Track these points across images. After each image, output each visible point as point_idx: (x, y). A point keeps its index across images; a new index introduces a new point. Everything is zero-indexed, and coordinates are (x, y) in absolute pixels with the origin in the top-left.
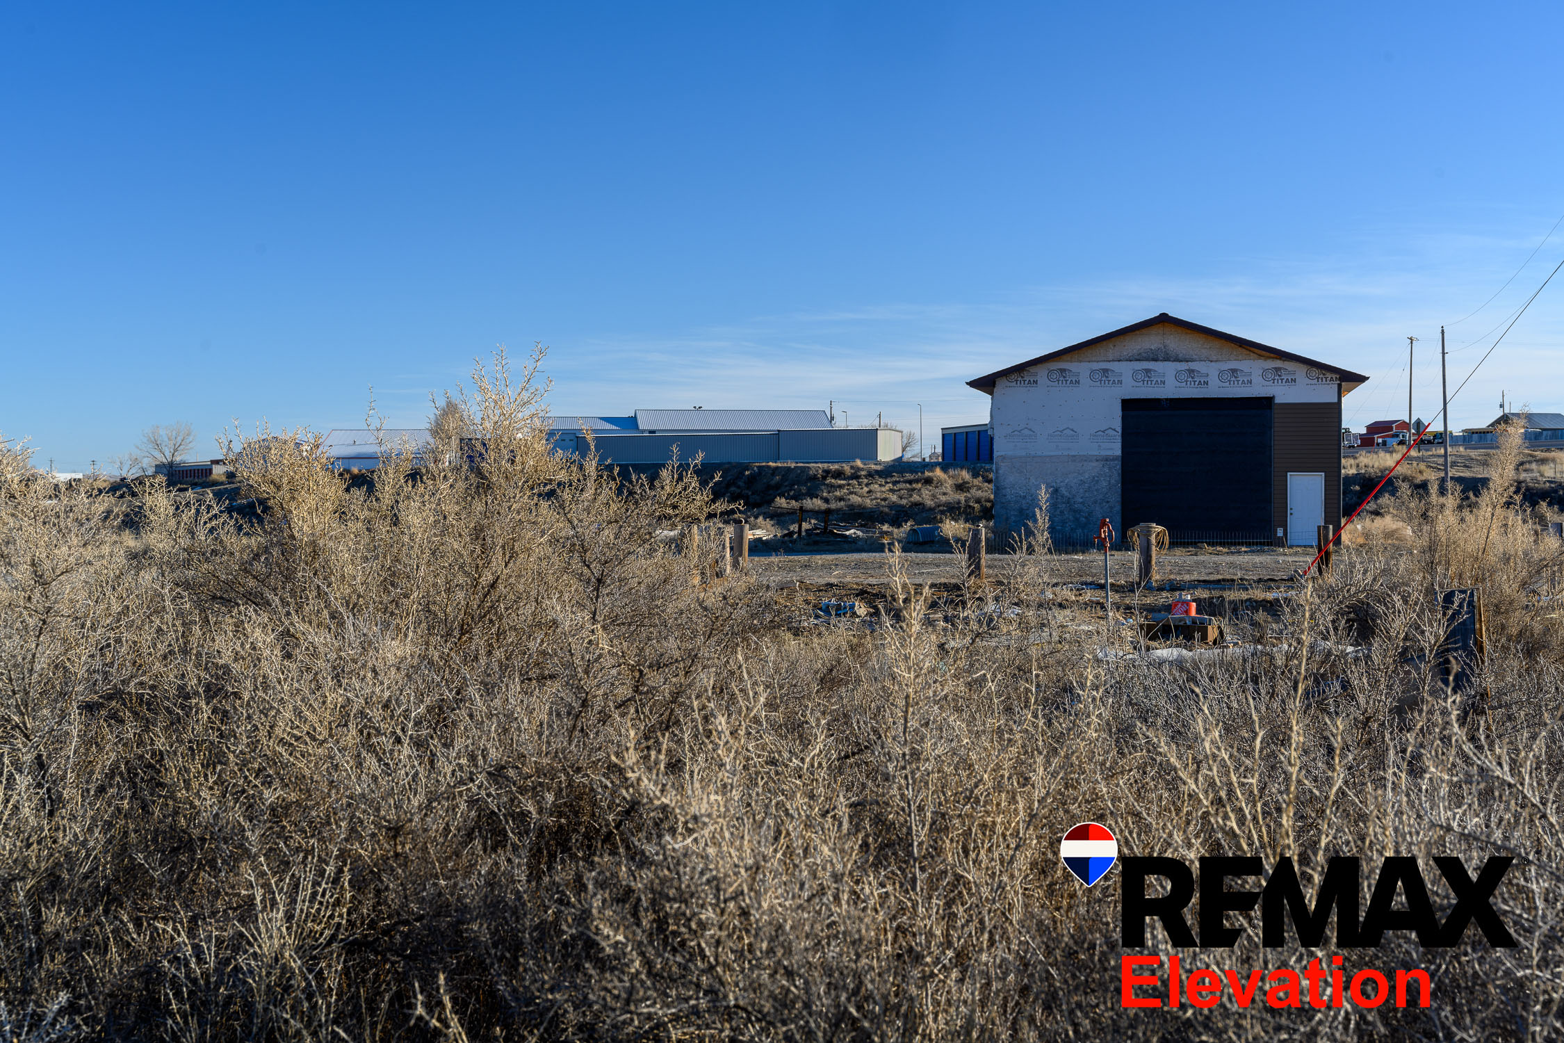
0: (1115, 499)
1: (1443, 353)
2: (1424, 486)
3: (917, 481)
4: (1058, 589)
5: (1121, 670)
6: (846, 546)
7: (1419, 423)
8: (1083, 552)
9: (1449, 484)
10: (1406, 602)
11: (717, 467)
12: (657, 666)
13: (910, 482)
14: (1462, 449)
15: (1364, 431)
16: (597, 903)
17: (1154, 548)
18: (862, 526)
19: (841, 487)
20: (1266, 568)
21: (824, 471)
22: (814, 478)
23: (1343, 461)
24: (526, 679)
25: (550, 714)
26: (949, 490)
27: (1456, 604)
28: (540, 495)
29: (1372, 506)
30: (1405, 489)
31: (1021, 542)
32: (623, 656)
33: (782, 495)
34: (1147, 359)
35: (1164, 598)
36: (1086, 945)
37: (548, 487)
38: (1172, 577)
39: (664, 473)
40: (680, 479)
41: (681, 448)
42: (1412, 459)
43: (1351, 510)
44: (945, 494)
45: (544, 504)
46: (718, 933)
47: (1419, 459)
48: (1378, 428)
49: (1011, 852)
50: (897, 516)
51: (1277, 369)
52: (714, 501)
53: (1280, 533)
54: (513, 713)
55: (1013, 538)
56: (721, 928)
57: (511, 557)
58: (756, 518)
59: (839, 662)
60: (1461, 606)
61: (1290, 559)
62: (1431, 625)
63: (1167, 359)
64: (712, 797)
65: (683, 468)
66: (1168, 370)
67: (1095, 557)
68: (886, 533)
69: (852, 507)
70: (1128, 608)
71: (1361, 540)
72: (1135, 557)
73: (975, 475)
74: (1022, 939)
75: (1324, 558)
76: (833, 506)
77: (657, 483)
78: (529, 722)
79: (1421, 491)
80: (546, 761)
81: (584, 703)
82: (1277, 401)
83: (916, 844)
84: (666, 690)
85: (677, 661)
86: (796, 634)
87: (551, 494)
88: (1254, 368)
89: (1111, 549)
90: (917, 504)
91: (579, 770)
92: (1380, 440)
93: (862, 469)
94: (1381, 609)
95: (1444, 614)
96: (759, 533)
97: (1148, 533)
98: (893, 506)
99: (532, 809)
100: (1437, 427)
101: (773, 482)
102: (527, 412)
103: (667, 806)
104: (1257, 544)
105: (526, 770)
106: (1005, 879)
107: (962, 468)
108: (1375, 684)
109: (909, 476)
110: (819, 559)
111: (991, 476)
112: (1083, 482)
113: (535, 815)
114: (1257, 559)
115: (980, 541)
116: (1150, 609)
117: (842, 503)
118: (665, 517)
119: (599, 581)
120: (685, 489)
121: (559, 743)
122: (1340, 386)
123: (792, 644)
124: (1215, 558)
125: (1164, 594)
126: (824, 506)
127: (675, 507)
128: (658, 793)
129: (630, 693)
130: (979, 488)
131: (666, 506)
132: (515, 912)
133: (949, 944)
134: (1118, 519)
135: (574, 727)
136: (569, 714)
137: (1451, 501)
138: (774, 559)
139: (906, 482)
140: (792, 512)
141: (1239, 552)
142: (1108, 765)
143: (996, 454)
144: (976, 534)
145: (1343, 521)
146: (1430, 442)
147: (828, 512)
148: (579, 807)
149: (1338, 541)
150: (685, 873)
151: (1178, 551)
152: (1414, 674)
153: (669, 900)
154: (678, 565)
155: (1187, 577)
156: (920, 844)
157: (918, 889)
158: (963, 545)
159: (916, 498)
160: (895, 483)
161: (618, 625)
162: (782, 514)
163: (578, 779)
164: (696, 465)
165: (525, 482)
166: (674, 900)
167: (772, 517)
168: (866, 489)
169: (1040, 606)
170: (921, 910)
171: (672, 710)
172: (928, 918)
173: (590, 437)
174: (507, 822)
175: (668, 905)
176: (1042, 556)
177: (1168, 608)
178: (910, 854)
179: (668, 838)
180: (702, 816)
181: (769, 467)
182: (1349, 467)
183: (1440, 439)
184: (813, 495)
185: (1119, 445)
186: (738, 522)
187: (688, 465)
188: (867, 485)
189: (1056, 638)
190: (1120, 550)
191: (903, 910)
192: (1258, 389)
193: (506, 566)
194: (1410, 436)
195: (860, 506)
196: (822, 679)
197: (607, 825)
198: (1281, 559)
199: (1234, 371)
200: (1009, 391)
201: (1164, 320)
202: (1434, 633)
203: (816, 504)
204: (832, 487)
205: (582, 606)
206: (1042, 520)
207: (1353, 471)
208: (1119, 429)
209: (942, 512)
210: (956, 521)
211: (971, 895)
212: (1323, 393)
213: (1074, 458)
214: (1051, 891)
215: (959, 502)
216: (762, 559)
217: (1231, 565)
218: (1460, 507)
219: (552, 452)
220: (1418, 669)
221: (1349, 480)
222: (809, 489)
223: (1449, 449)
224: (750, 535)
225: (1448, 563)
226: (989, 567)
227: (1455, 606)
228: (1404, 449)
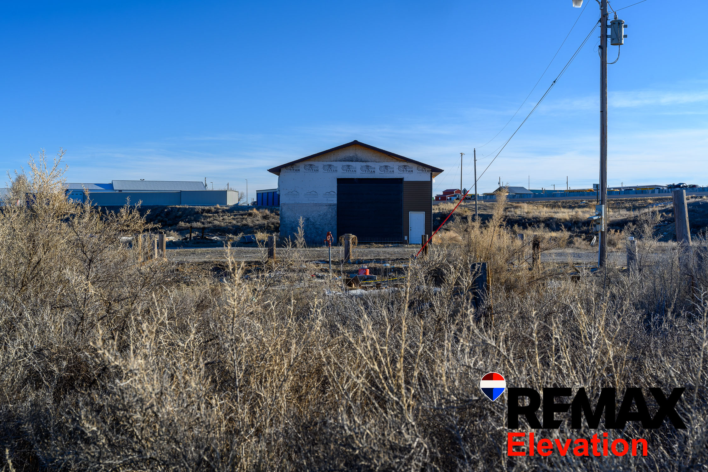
0: (334, 223)
1: (475, 160)
2: (466, 218)
3: (245, 214)
4: (308, 264)
5: (335, 300)
6: (212, 244)
7: (465, 190)
8: (320, 247)
9: (477, 217)
10: (455, 268)
11: (149, 207)
12: (119, 300)
13: (242, 215)
14: (483, 202)
15: (442, 194)
16: (83, 413)
17: (351, 245)
18: (219, 235)
19: (210, 217)
20: (399, 253)
21: (202, 210)
22: (197, 213)
23: (433, 207)
24: (53, 307)
25: (65, 323)
26: (260, 219)
27: (476, 269)
28: (61, 220)
29: (445, 226)
30: (458, 219)
31: (289, 242)
32: (101, 296)
33: (182, 221)
34: (348, 161)
35: (356, 267)
36: (313, 424)
37: (66, 216)
38: (359, 258)
39: (122, 210)
40: (131, 213)
41: (131, 198)
42: (461, 206)
43: (436, 228)
44: (258, 220)
45: (64, 225)
46: (142, 425)
47: (465, 206)
48: (448, 192)
49: (281, 383)
50: (236, 230)
51: (405, 166)
52: (147, 223)
53: (406, 238)
54: (46, 323)
55: (285, 240)
56: (143, 422)
57: (47, 250)
58: (170, 231)
59: (206, 297)
60: (478, 270)
61: (410, 250)
62: (466, 279)
63: (357, 161)
64: (140, 361)
65: (132, 208)
66: (357, 165)
67: (325, 249)
68: (231, 238)
69: (215, 226)
70: (339, 271)
71: (440, 242)
72: (342, 249)
73: (272, 212)
74: (286, 422)
75: (425, 249)
76: (206, 226)
77: (118, 215)
78: (55, 328)
79: (465, 220)
80: (62, 346)
81: (82, 318)
82: (405, 180)
83: (237, 380)
84: (123, 311)
85: (127, 298)
86: (188, 285)
87: (67, 220)
88: (395, 165)
89: (332, 245)
90: (245, 225)
91: (79, 350)
92: (449, 198)
93: (220, 209)
94: (445, 272)
95: (472, 273)
96: (171, 238)
97: (349, 238)
98: (234, 226)
99: (55, 369)
100: (472, 192)
101: (178, 215)
102: (55, 180)
103: (117, 366)
104: (396, 243)
105: (53, 351)
106: (278, 395)
107: (266, 209)
108: (442, 304)
109: (241, 212)
110: (199, 250)
111: (279, 212)
112: (320, 215)
113: (57, 372)
114: (396, 250)
115: (273, 242)
116: (349, 272)
117: (211, 225)
118: (123, 231)
119: (91, 261)
120: (133, 218)
121: (70, 337)
122: (431, 174)
123: (186, 290)
124: (378, 249)
125: (355, 265)
126: (202, 226)
127: (128, 226)
128: (113, 360)
129: (104, 313)
130: (273, 218)
131: (124, 225)
132: (45, 418)
133: (253, 425)
134: (336, 232)
135: (77, 330)
136: (75, 324)
137: (477, 224)
138: (178, 250)
139: (240, 215)
140: (187, 229)
141: (388, 247)
142: (326, 342)
143: (281, 202)
144: (271, 239)
145: (433, 233)
146: (469, 199)
147: (204, 229)
148: (80, 367)
149: (430, 241)
150: (126, 397)
151: (362, 246)
152: (459, 299)
153: (119, 410)
154: (130, 253)
155: (365, 258)
156: (240, 380)
157: (239, 401)
158: (263, 244)
159: (244, 222)
160: (235, 215)
161: (100, 281)
162: (182, 230)
163: (79, 354)
164: (138, 206)
165: (54, 214)
166: (121, 410)
167: (177, 231)
168: (221, 218)
169: (300, 271)
170: (240, 410)
171: (125, 321)
172: (244, 413)
173: (87, 193)
174: (43, 376)
175: (118, 412)
176: (301, 249)
177: (357, 272)
178: (235, 384)
179: (117, 381)
180: (134, 370)
181: (176, 208)
182: (435, 210)
183: (474, 197)
184: (197, 221)
185: (336, 199)
186: (161, 233)
187: (135, 207)
188: (222, 216)
189: (307, 285)
190: (336, 246)
191: (232, 411)
192: (396, 175)
193: (45, 254)
194: (461, 196)
195: (219, 226)
196: (198, 305)
197: (94, 375)
198: (406, 250)
199: (386, 166)
200: (287, 174)
201: (355, 144)
202: (467, 281)
203: (198, 225)
204: (206, 217)
205: (82, 272)
206: (301, 232)
207: (437, 211)
208: (336, 192)
209: (257, 229)
210: (263, 233)
211: (262, 402)
212: (424, 177)
213: (316, 205)
214: (300, 399)
215: (264, 224)
216: (173, 250)
217: (384, 252)
218: (481, 227)
219: (67, 200)
220: (461, 297)
221: (436, 215)
222: (195, 218)
223: (477, 202)
224: (166, 239)
225: (476, 251)
226: (278, 253)
227: (476, 270)
228: (458, 201)
